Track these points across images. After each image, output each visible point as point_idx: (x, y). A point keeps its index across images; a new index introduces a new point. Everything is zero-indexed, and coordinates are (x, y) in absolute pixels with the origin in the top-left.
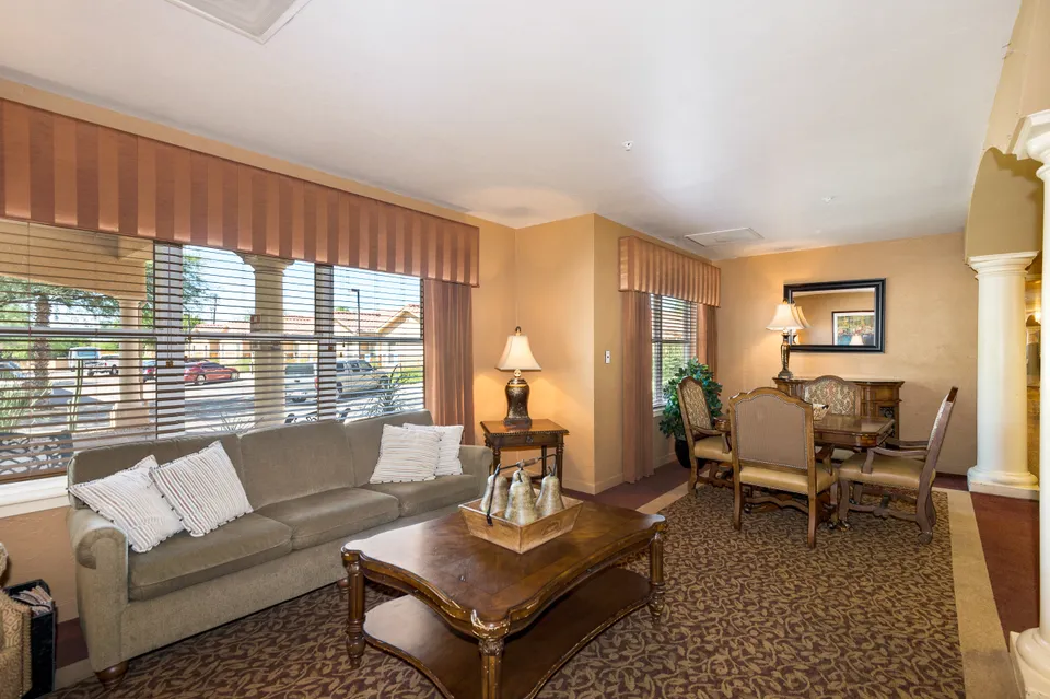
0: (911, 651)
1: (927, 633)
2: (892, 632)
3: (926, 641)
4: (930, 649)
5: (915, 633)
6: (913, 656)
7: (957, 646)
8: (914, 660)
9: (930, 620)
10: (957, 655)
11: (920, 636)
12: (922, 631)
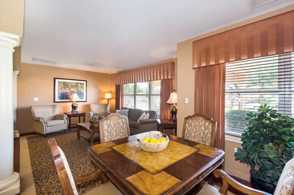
0: (47, 175)
1: (44, 183)
2: (53, 177)
3: (44, 180)
4: (42, 179)
5: (48, 180)
6: (46, 175)
7: (36, 184)
8: (45, 174)
9: (46, 188)
10: (36, 182)
11: (46, 181)
12: (46, 183)
